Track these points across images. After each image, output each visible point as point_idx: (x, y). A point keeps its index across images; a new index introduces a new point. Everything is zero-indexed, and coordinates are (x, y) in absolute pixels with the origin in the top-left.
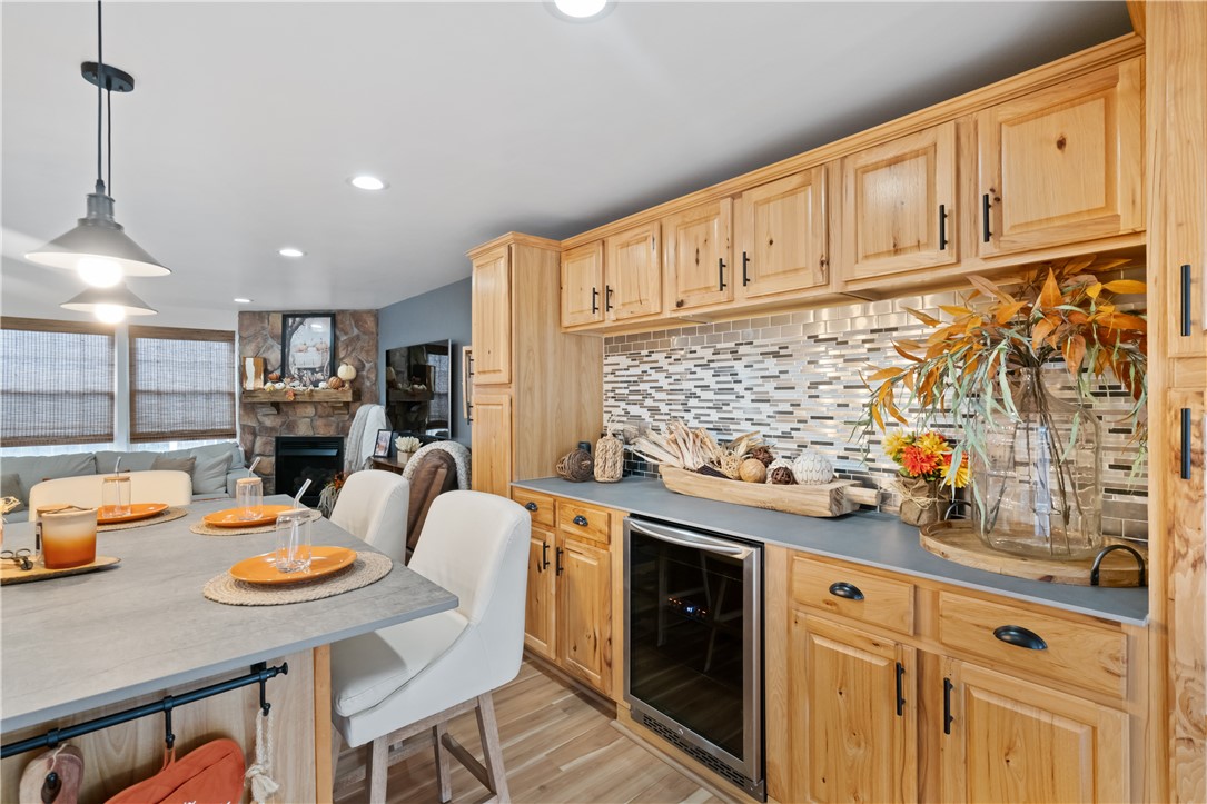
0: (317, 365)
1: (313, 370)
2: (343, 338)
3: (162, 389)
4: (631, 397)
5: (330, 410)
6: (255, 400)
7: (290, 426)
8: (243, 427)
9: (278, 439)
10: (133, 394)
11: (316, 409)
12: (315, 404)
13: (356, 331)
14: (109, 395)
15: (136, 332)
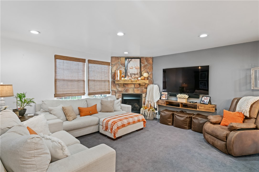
0: (136, 73)
1: (135, 74)
2: (142, 65)
3: (95, 79)
5: (139, 86)
6: (119, 83)
7: (127, 91)
8: (112, 91)
9: (122, 94)
10: (89, 80)
11: (135, 86)
12: (134, 84)
13: (146, 63)
14: (84, 81)
15: (90, 62)
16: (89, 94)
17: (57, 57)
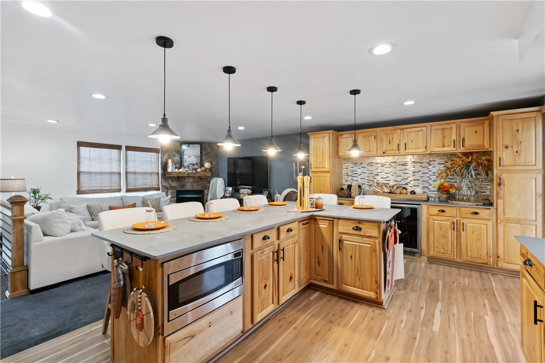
0: (195, 163)
1: (193, 165)
2: (204, 152)
3: (136, 171)
4: (354, 175)
5: (199, 179)
6: (172, 176)
7: (183, 186)
8: (163, 186)
9: (177, 191)
10: (127, 173)
11: (193, 179)
12: (193, 177)
13: (209, 150)
14: (120, 174)
15: (128, 148)
16: (128, 191)
17: (80, 144)
